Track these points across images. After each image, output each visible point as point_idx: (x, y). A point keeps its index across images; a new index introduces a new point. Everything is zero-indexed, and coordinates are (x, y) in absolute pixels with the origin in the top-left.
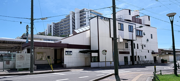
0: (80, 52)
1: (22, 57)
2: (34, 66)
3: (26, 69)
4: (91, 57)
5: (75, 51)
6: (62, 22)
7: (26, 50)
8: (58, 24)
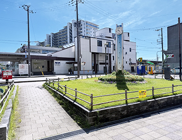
0: (67, 63)
1: (23, 67)
2: (31, 73)
3: (27, 75)
4: (74, 67)
5: (63, 62)
6: (60, 33)
7: (26, 61)
8: (56, 34)
